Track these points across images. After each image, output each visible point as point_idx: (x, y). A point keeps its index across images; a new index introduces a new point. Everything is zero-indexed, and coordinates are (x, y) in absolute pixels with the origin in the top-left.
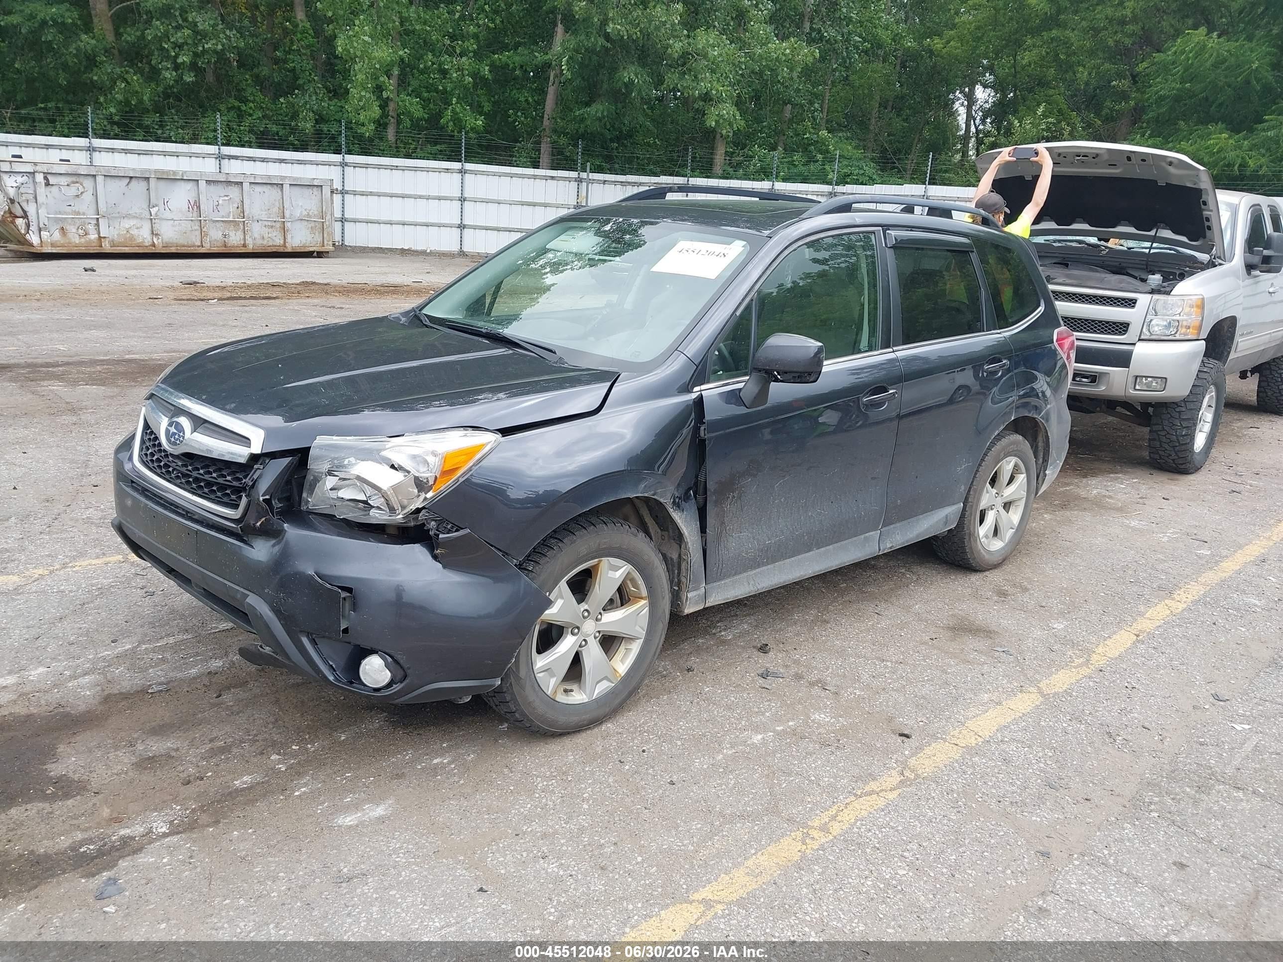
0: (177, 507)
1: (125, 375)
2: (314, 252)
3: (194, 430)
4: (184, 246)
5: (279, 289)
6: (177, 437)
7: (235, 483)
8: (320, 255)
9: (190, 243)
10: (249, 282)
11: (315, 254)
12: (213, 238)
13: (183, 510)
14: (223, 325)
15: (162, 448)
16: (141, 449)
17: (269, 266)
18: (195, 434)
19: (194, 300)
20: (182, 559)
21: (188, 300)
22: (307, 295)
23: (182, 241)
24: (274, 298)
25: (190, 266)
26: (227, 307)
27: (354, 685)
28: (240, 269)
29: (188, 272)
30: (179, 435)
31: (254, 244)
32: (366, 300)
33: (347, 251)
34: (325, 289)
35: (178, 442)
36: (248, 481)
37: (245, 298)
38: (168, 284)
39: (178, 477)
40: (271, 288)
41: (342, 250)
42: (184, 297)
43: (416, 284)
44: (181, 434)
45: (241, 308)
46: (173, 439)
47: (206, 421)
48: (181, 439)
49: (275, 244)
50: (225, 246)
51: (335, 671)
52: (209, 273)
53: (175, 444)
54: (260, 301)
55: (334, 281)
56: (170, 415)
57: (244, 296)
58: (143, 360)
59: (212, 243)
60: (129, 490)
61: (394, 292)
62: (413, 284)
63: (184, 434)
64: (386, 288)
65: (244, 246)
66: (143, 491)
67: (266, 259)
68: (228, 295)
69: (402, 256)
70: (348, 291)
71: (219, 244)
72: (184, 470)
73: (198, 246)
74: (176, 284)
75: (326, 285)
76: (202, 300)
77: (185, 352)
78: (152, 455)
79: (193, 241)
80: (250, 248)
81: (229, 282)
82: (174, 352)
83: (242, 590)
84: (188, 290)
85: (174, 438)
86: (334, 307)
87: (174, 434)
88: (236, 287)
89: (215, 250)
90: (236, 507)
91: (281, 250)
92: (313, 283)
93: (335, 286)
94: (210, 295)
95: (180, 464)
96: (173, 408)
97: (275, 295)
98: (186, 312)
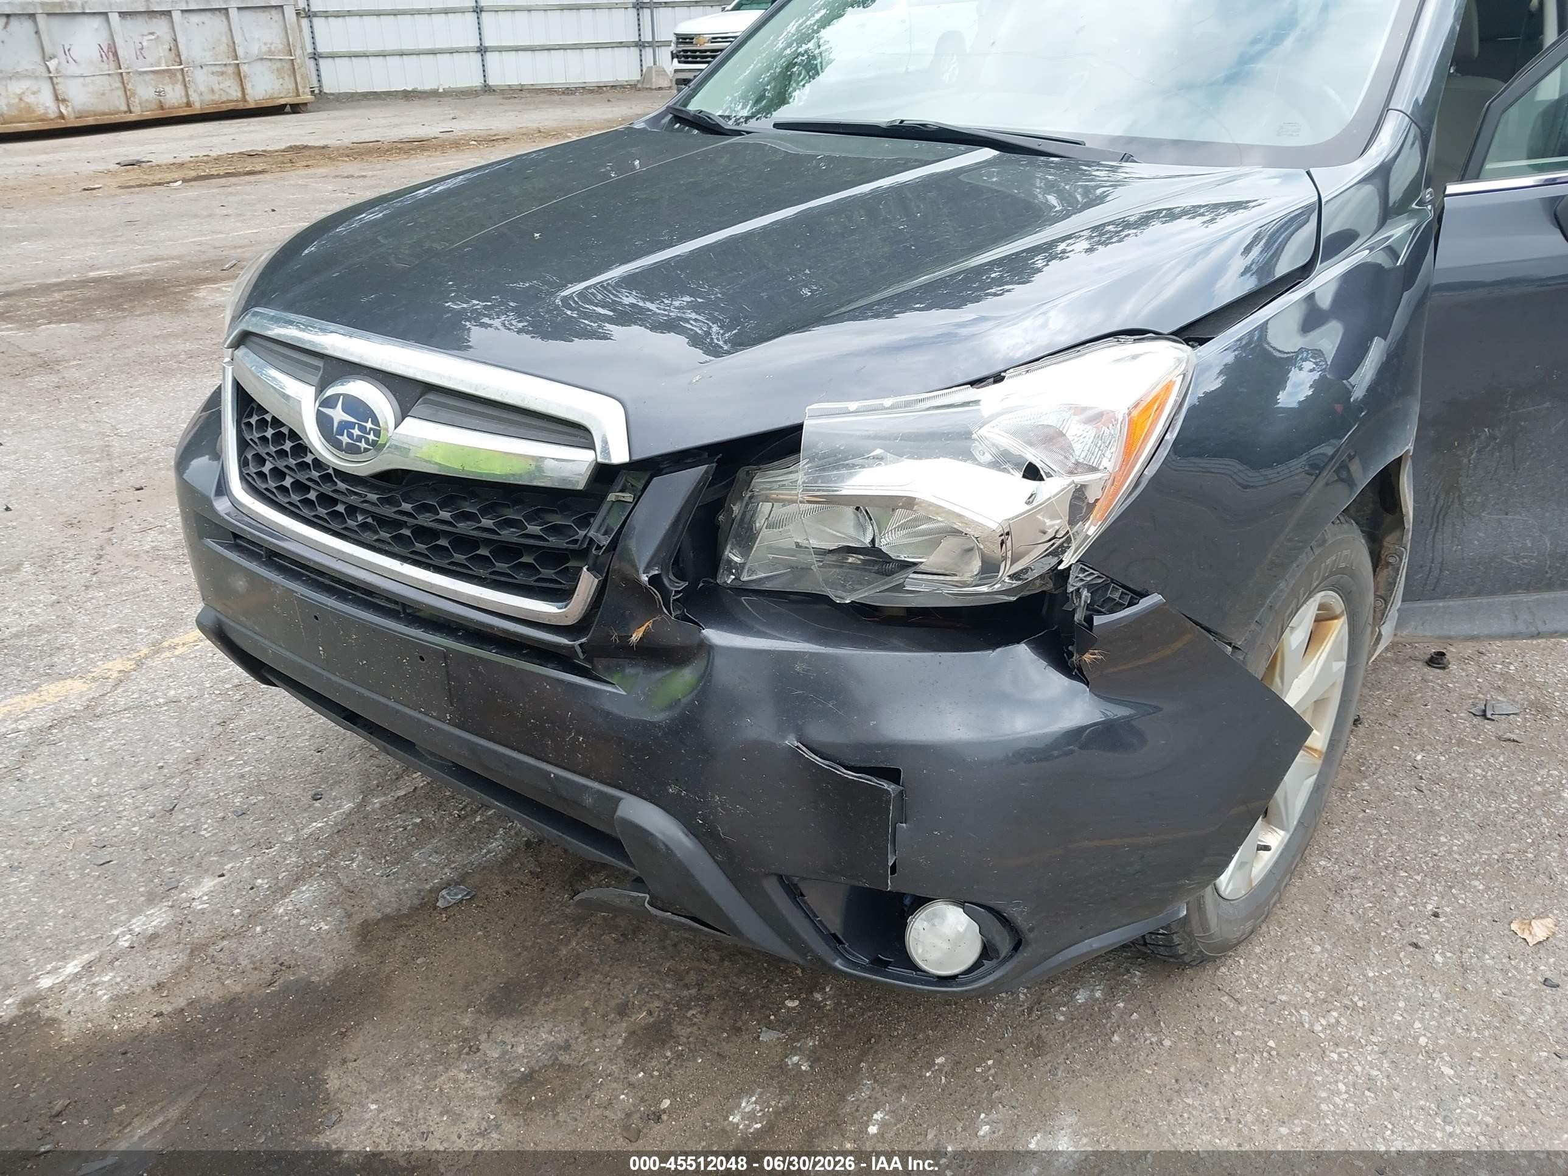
0: (370, 593)
1: (100, 301)
2: (285, 105)
3: (403, 414)
4: (105, 114)
5: (259, 160)
6: (356, 432)
7: (553, 541)
8: (296, 109)
9: (112, 108)
10: (213, 154)
11: (288, 108)
12: (144, 99)
13: (396, 603)
14: (209, 216)
15: (309, 459)
16: (243, 463)
17: (232, 130)
18: (408, 420)
19: (145, 185)
20: (407, 710)
21: (140, 186)
22: (305, 163)
23: (103, 107)
24: (261, 172)
25: (120, 142)
26: (196, 191)
27: (891, 969)
28: (191, 138)
29: (122, 150)
30: (362, 429)
31: (202, 102)
32: (391, 163)
33: (328, 100)
34: (324, 153)
35: (363, 445)
36: (596, 533)
37: (218, 176)
38: (100, 168)
39: (364, 526)
40: (250, 160)
41: (323, 100)
42: (132, 183)
43: (447, 135)
44: (369, 425)
45: (221, 190)
46: (345, 439)
47: (429, 388)
48: (371, 437)
49: (230, 98)
50: (162, 108)
51: (840, 942)
52: (152, 148)
53: (352, 449)
54: (242, 178)
55: (332, 142)
56: (316, 379)
57: (215, 173)
58: (118, 277)
59: (144, 105)
60: (233, 556)
61: (423, 149)
62: (441, 135)
63: (376, 421)
64: (408, 144)
65: (189, 104)
66: (269, 558)
67: (222, 122)
68: (193, 174)
69: (407, 100)
70: (360, 154)
71: (154, 106)
72: (388, 511)
73: (125, 112)
74: (113, 167)
75: (323, 148)
76: (159, 184)
77: (173, 259)
78: (278, 474)
79: (115, 106)
80: (197, 108)
81: (185, 157)
82: (156, 260)
83: (596, 786)
84: (132, 173)
85: (350, 436)
86: (352, 176)
87: (345, 426)
88: (196, 162)
89: (148, 115)
90: (560, 594)
91: (241, 106)
92: (306, 147)
93: (338, 149)
94: (168, 177)
95: (373, 497)
96: (320, 363)
97: (260, 169)
98: (144, 204)
